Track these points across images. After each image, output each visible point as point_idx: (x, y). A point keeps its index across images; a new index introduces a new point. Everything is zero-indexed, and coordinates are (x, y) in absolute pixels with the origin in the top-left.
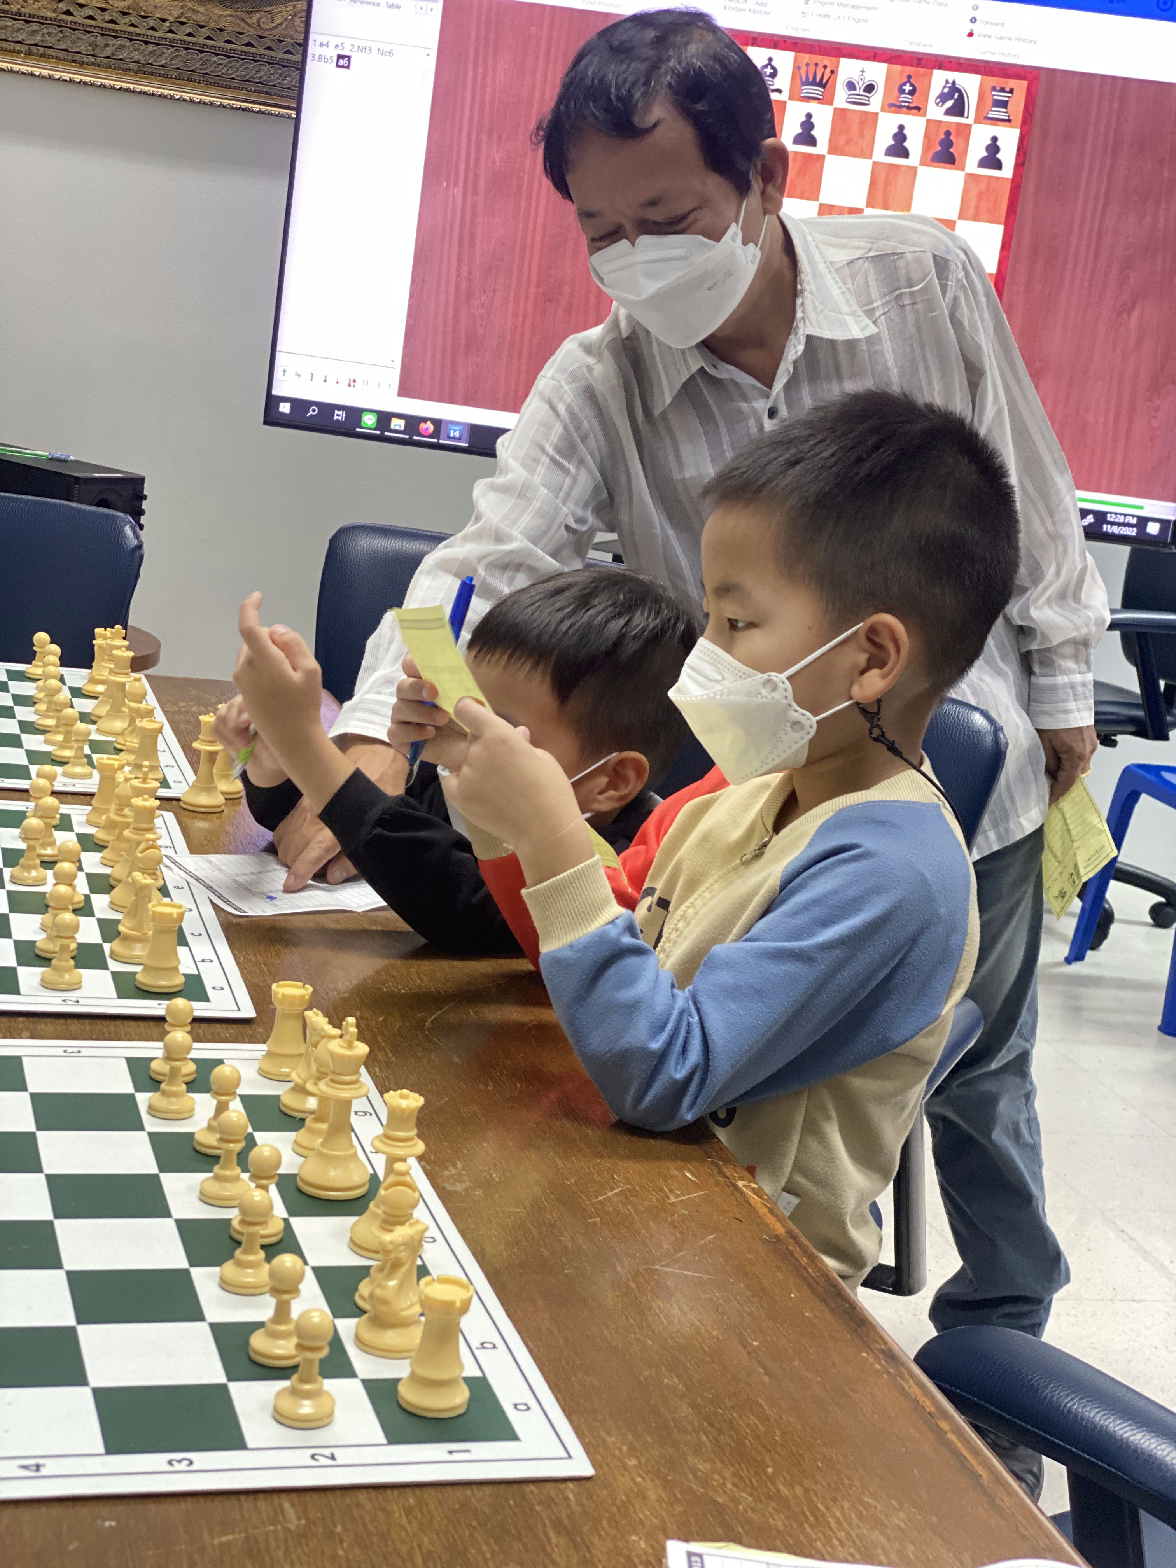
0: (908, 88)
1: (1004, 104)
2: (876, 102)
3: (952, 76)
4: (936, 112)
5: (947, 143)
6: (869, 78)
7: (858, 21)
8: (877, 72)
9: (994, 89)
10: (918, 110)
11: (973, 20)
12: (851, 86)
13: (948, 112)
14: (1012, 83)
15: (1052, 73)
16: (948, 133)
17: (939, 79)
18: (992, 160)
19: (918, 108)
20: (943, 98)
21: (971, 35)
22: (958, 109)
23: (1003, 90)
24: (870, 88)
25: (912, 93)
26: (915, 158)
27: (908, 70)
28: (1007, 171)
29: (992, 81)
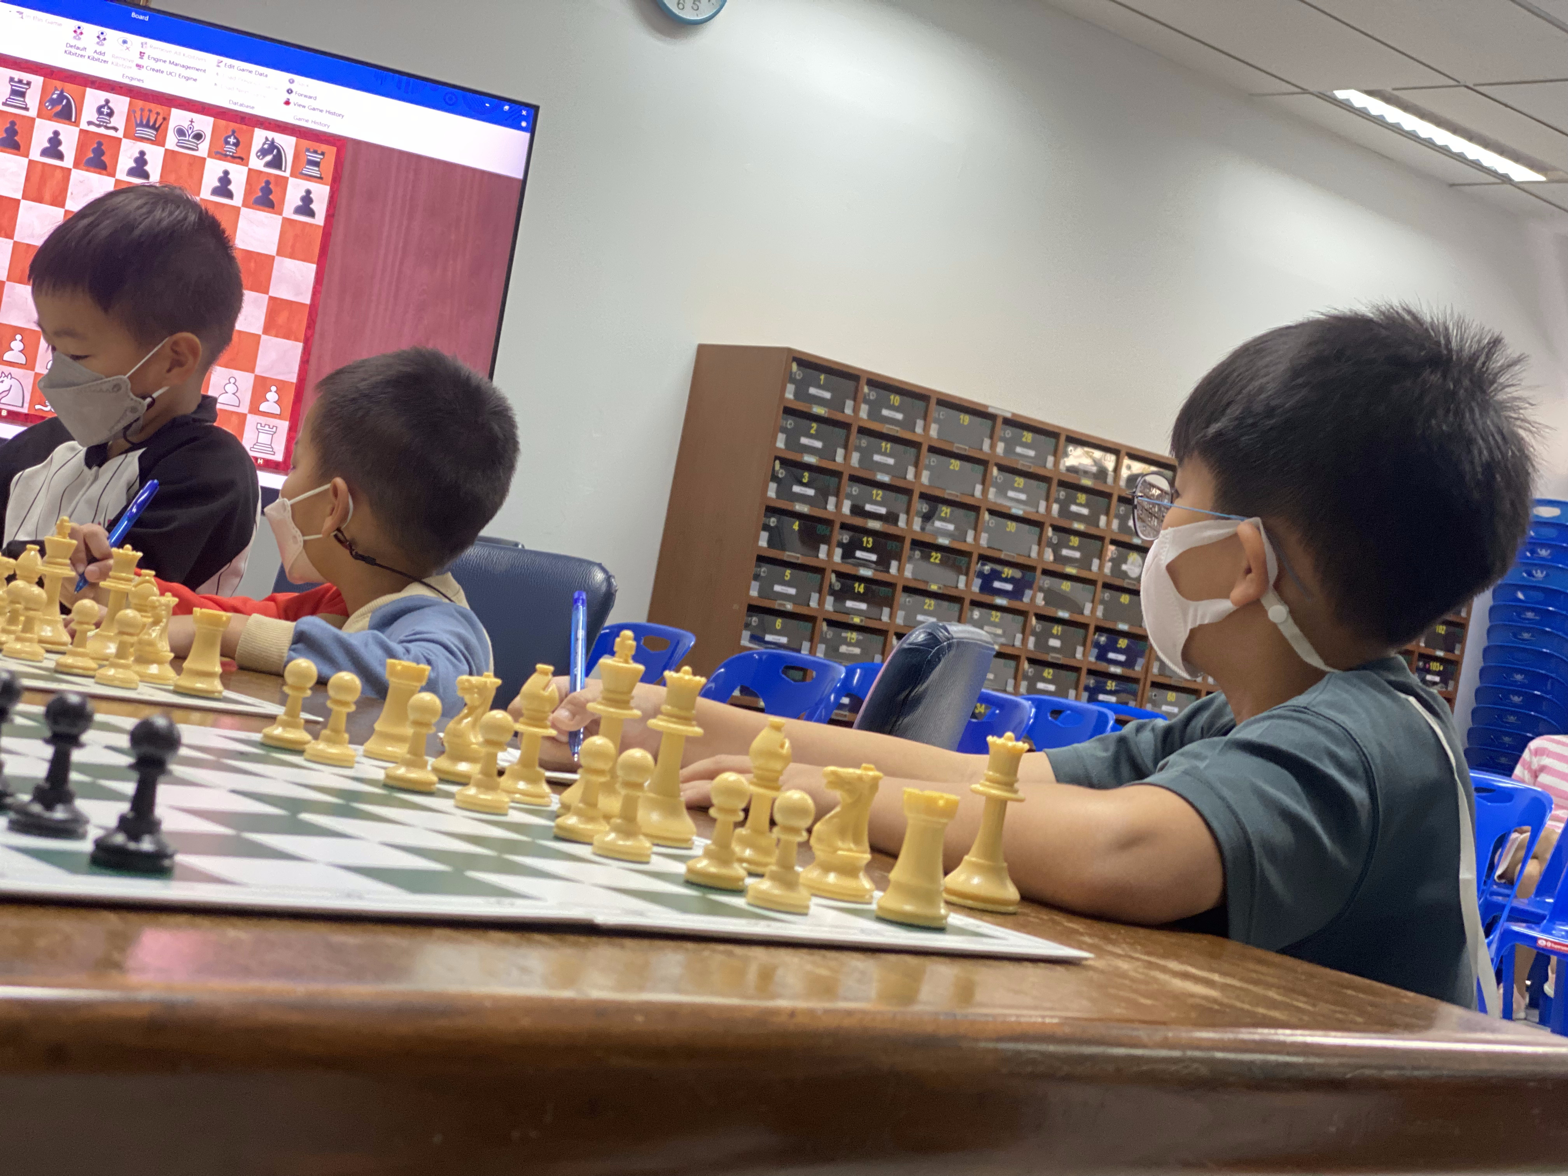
0: (232, 140)
1: (316, 164)
2: (203, 149)
3: (271, 135)
4: (257, 163)
5: (267, 190)
6: (197, 127)
7: (188, 79)
8: (205, 124)
9: (308, 150)
10: (242, 160)
11: (290, 91)
12: (181, 132)
13: (268, 165)
14: (324, 147)
15: (358, 143)
16: (268, 183)
17: (260, 136)
18: (306, 207)
19: (242, 159)
20: (263, 152)
21: (287, 103)
22: (277, 163)
23: (315, 152)
24: (198, 136)
25: (236, 144)
26: (238, 200)
27: (233, 125)
28: (319, 219)
29: (306, 143)
